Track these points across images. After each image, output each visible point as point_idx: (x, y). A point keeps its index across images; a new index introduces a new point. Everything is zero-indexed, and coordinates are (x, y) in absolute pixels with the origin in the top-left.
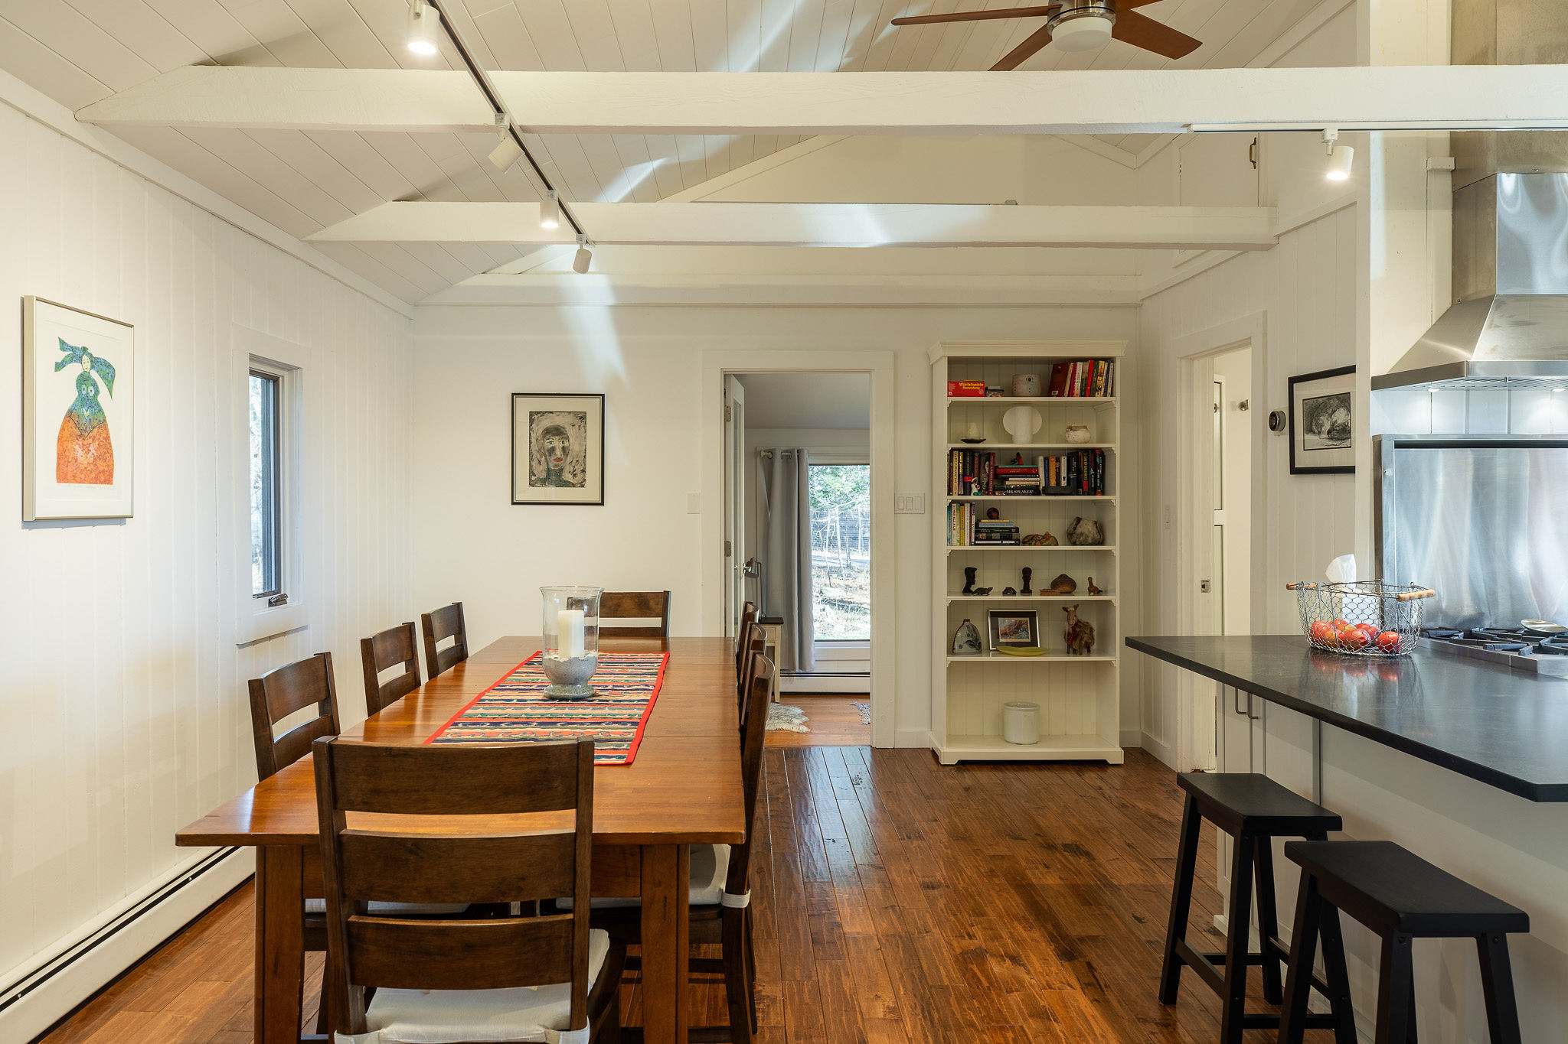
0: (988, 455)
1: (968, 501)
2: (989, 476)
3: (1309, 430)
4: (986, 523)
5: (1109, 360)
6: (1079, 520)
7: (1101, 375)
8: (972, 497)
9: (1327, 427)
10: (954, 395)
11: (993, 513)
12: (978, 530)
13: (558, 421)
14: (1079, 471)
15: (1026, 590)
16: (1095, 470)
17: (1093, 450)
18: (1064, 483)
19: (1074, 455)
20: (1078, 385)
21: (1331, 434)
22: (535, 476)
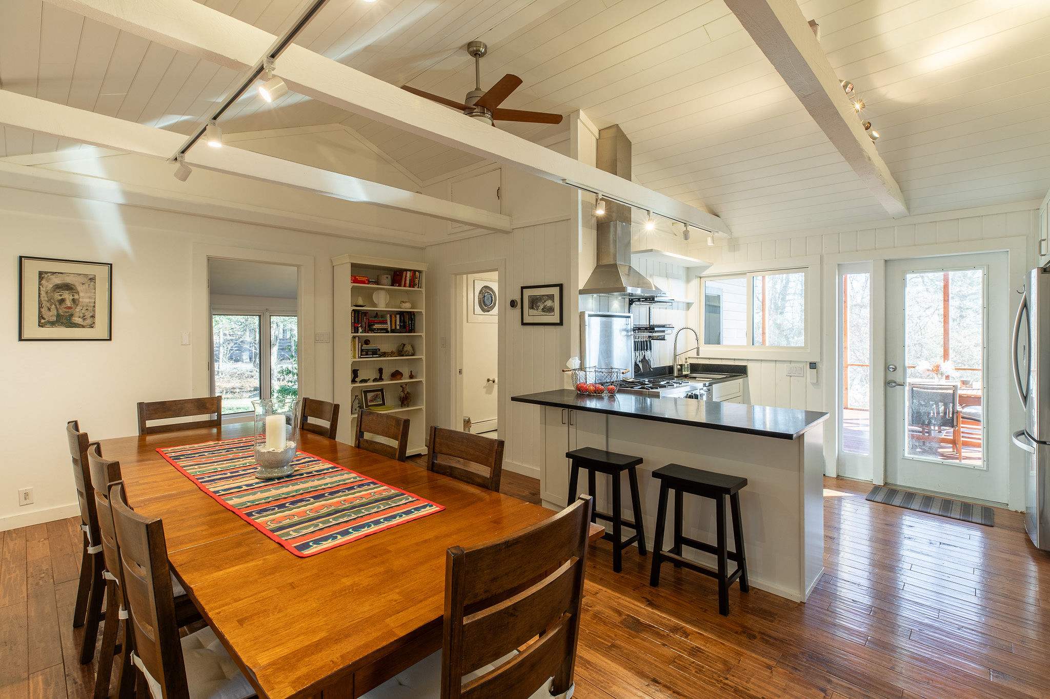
0: (365, 313)
1: (357, 336)
2: (366, 323)
3: (531, 307)
4: (365, 347)
5: (420, 272)
6: (404, 345)
7: (417, 278)
8: (359, 334)
9: (542, 307)
10: (354, 282)
11: (367, 342)
12: (362, 350)
13: (69, 280)
14: (404, 322)
15: (381, 379)
16: (411, 321)
17: (411, 312)
18: (398, 327)
19: (401, 314)
20: (408, 282)
21: (543, 310)
22: (45, 319)
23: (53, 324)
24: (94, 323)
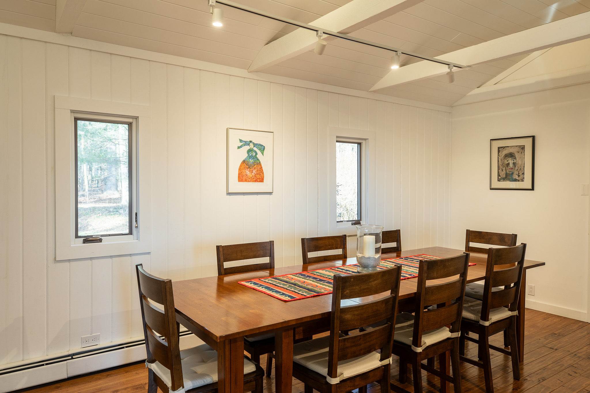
13: (511, 150)
22: (500, 176)
23: (504, 179)
24: (524, 178)
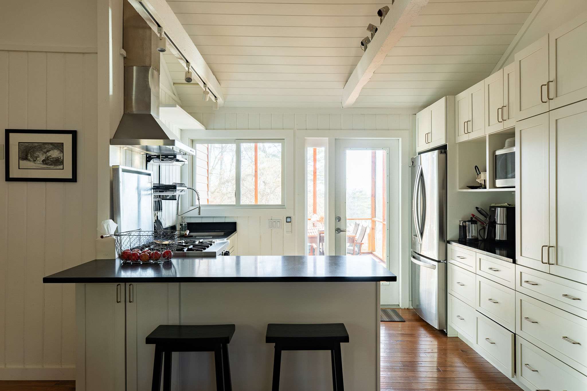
9: (42, 157)
21: (44, 162)
